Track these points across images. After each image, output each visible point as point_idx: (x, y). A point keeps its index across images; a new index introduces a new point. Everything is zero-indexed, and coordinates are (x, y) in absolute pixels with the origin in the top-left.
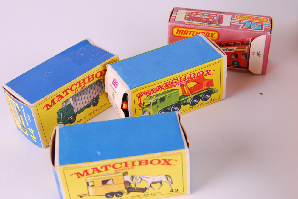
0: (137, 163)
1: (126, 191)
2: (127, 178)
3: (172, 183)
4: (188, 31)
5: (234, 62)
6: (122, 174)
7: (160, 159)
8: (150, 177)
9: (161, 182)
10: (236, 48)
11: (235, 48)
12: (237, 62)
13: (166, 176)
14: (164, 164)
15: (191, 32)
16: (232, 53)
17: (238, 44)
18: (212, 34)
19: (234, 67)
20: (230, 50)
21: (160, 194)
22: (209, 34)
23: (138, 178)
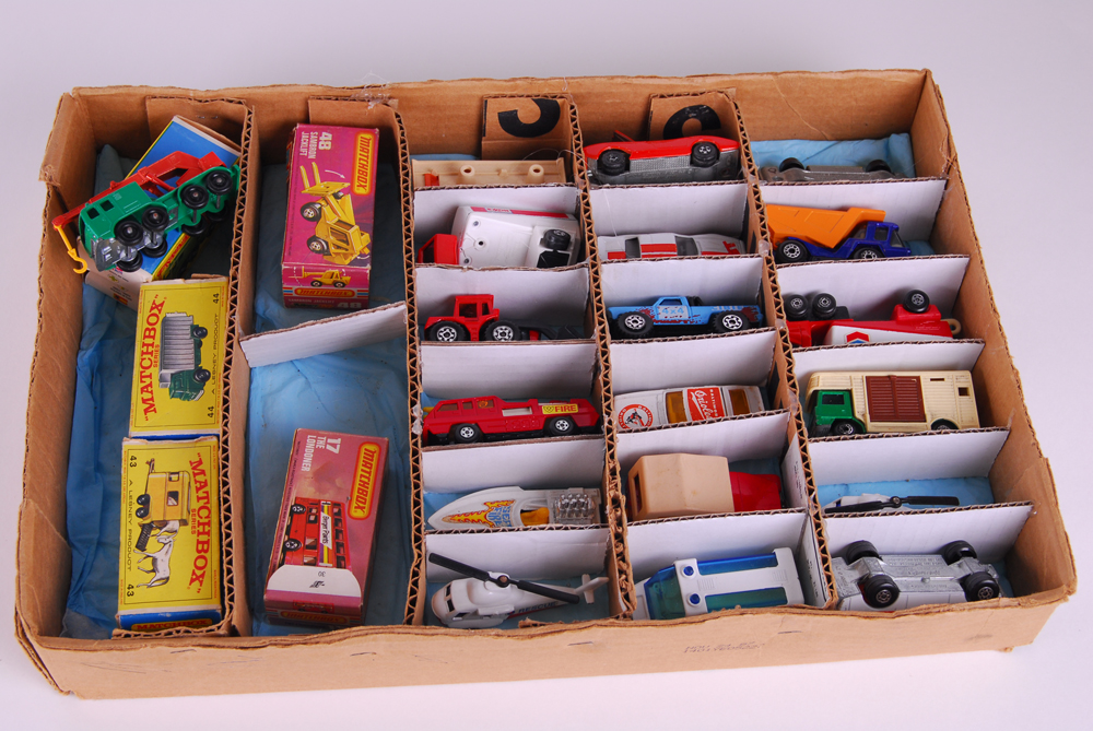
0: (203, 538)
1: (148, 521)
2: (173, 525)
3: (150, 586)
4: (370, 468)
5: (298, 543)
6: (184, 518)
7: (207, 569)
8: (168, 556)
9: (153, 571)
10: (331, 547)
11: (329, 545)
12: (296, 549)
13: (168, 579)
14: (194, 573)
15: (370, 473)
16: (317, 540)
17: (338, 551)
18: (362, 508)
19: (285, 543)
20: (325, 536)
21: (128, 570)
22: (365, 503)
23: (171, 539)
